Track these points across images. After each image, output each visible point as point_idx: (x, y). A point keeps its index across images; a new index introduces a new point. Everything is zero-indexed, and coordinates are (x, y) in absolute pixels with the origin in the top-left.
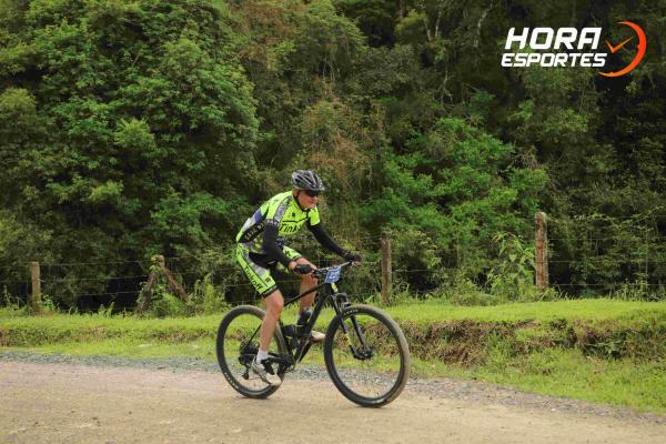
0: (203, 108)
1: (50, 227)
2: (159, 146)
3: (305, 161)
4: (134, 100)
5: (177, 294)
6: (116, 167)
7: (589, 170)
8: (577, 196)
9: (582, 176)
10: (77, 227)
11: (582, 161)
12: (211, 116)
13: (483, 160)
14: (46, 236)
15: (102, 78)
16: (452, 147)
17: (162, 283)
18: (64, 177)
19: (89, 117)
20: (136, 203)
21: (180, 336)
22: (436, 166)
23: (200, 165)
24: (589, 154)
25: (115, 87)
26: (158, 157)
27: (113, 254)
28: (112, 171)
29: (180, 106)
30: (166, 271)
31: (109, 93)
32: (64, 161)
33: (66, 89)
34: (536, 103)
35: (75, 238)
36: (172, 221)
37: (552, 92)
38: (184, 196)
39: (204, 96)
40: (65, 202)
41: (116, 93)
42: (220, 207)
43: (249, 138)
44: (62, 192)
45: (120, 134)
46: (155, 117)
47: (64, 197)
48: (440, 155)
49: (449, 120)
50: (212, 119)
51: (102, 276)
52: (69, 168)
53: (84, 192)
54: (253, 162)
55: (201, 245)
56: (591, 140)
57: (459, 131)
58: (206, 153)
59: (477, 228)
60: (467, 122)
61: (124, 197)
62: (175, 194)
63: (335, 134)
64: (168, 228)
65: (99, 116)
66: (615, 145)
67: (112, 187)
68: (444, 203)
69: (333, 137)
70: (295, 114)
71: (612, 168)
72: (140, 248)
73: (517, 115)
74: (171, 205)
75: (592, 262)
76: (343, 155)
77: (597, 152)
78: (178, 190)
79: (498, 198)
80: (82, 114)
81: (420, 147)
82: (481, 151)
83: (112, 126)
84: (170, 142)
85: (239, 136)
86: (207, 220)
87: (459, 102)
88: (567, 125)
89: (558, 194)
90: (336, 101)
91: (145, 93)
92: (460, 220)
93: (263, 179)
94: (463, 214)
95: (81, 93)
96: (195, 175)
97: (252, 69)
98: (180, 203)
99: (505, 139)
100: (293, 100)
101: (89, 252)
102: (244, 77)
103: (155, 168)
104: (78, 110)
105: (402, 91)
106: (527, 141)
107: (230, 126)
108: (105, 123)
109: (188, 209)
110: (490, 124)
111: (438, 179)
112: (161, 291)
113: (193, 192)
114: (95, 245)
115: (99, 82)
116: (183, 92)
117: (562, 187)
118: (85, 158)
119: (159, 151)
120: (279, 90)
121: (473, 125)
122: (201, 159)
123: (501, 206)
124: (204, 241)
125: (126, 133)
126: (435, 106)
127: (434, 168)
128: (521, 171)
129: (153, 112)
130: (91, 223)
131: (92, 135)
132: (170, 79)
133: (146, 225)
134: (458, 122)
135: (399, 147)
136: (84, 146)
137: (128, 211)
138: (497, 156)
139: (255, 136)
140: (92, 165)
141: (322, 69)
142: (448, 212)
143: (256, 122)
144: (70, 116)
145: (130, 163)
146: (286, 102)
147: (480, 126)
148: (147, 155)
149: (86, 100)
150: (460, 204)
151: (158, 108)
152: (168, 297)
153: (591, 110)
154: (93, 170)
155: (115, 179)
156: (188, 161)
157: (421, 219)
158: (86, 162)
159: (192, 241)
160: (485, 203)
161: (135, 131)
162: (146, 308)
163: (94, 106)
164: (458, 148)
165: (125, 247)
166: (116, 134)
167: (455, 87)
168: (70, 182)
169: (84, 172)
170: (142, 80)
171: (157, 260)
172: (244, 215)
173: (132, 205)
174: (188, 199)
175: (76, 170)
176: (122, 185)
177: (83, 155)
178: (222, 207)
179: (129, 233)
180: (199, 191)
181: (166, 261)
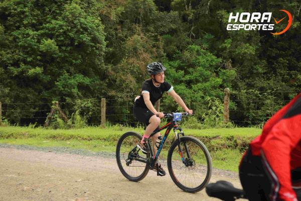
0: (81, 36)
1: (9, 87)
2: (60, 52)
3: (126, 62)
4: (49, 31)
5: (63, 119)
6: (40, 61)
7: (255, 71)
8: (249, 83)
9: (252, 74)
10: (21, 88)
11: (252, 67)
12: (85, 39)
13: (207, 65)
14: (7, 91)
15: (35, 20)
16: (194, 59)
17: (57, 113)
18: (16, 64)
19: (28, 37)
20: (49, 78)
22: (186, 67)
23: (79, 61)
24: (255, 64)
25: (41, 24)
26: (60, 57)
27: (37, 100)
28: (38, 62)
29: (70, 34)
30: (59, 108)
31: (38, 27)
32: (16, 57)
33: (18, 24)
34: (232, 40)
35: (20, 92)
36: (64, 86)
37: (240, 35)
38: (70, 75)
39: (81, 30)
40: (16, 75)
41: (41, 27)
42: (87, 81)
43: (101, 50)
44: (15, 71)
45: (43, 45)
46: (59, 39)
47: (16, 73)
48: (188, 62)
49: (193, 46)
50: (85, 41)
51: (32, 110)
52: (18, 60)
53: (25, 71)
54: (103, 61)
55: (77, 97)
56: (256, 58)
57: (198, 51)
58: (82, 56)
59: (203, 95)
60: (202, 47)
61: (43, 75)
62: (66, 74)
63: (141, 50)
64: (63, 89)
65: (33, 37)
66: (268, 61)
67: (38, 70)
68: (189, 84)
69: (140, 52)
70: (123, 40)
71: (265, 71)
72: (50, 98)
73: (224, 45)
74: (65, 79)
75: (253, 112)
76: (144, 60)
77: (259, 64)
78: (68, 72)
79: (213, 82)
80: (25, 36)
81: (180, 58)
82: (207, 61)
83: (39, 42)
84: (65, 50)
85: (97, 49)
86: (81, 86)
87: (199, 38)
88: (246, 51)
89: (240, 82)
90: (142, 35)
91: (55, 27)
92: (195, 92)
93: (107, 69)
94: (197, 89)
95: (25, 26)
96: (76, 66)
97: (104, 19)
98: (69, 78)
99: (218, 56)
100: (122, 34)
101: (27, 99)
102: (101, 22)
103: (58, 62)
104: (23, 34)
105: (173, 32)
106: (228, 57)
107: (93, 44)
108: (36, 40)
109: (72, 81)
110: (212, 49)
111: (187, 73)
112: (56, 117)
113: (75, 73)
114: (29, 95)
115: (34, 21)
116: (72, 28)
117: (242, 78)
118: (25, 56)
119: (60, 54)
120: (116, 29)
121: (204, 49)
122: (79, 58)
123: (214, 86)
124: (79, 96)
125: (46, 45)
126: (187, 40)
127: (186, 68)
128: (224, 71)
129: (58, 36)
130: (27, 86)
131: (30, 46)
132: (66, 22)
133: (53, 87)
134: (197, 47)
135: (170, 57)
136: (26, 50)
137: (45, 81)
138: (214, 63)
139: (104, 49)
140: (29, 59)
141: (136, 21)
142: (191, 88)
143: (105, 43)
144: (20, 36)
145: (47, 59)
146: (119, 35)
147: (207, 49)
148: (54, 56)
149: (27, 29)
150: (196, 84)
151: (60, 35)
152: (59, 120)
153: (257, 44)
154: (30, 61)
155: (40, 66)
156: (73, 59)
157: (178, 90)
158: (26, 58)
159: (74, 96)
160: (207, 84)
161: (50, 45)
162: (49, 125)
163: (31, 32)
164: (197, 59)
165: (43, 97)
166: (41, 45)
167: (197, 32)
168: (19, 67)
169: (25, 62)
170: (53, 21)
171: (55, 103)
172: (98, 85)
173: (47, 78)
174: (72, 77)
175: (21, 61)
176: (42, 69)
177: (25, 55)
178: (88, 81)
179: (45, 91)
180: (78, 73)
181: (59, 104)
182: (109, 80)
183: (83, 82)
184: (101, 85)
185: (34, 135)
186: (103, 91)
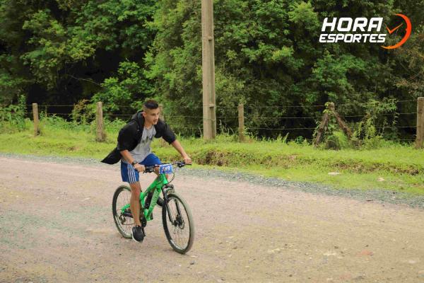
1: (243, 79)
5: (345, 132)
6: (288, 37)
10: (260, 79)
14: (241, 85)
17: (332, 122)
18: (252, 44)
20: (301, 63)
21: (359, 167)
27: (284, 98)
30: (336, 113)
32: (253, 33)
36: (326, 75)
38: (335, 57)
40: (253, 62)
42: (360, 65)
43: (385, 14)
44: (252, 54)
45: (293, 13)
47: (253, 58)
52: (256, 38)
53: (266, 54)
55: (347, 93)
61: (293, 58)
62: (329, 56)
64: (323, 80)
67: (286, 51)
72: (302, 94)
78: (331, 53)
83: (286, 7)
85: (378, 11)
86: (352, 75)
98: (333, 62)
101: (268, 96)
107: (372, 4)
108: (282, 5)
109: (338, 67)
112: (332, 129)
113: (341, 54)
114: (271, 91)
118: (267, 31)
124: (349, 90)
125: (297, 12)
130: (269, 76)
131: (273, 14)
133: (307, 78)
136: (266, 22)
137: (295, 68)
139: (389, 12)
140: (272, 36)
143: (391, 1)
145: (297, 34)
148: (309, 28)
152: (337, 133)
154: (273, 39)
155: (288, 46)
158: (267, 33)
159: (340, 89)
161: (304, 11)
162: (321, 141)
165: (292, 94)
166: (290, 13)
168: (257, 48)
169: (266, 40)
171: (330, 105)
172: (378, 70)
173: (298, 64)
174: (338, 59)
175: (261, 39)
176: (293, 50)
177: (266, 28)
178: (362, 65)
179: (295, 84)
180: (345, 54)
181: (336, 108)
182: (397, 62)
183: (354, 68)
184: (382, 70)
185: (306, 161)
186: (386, 80)
